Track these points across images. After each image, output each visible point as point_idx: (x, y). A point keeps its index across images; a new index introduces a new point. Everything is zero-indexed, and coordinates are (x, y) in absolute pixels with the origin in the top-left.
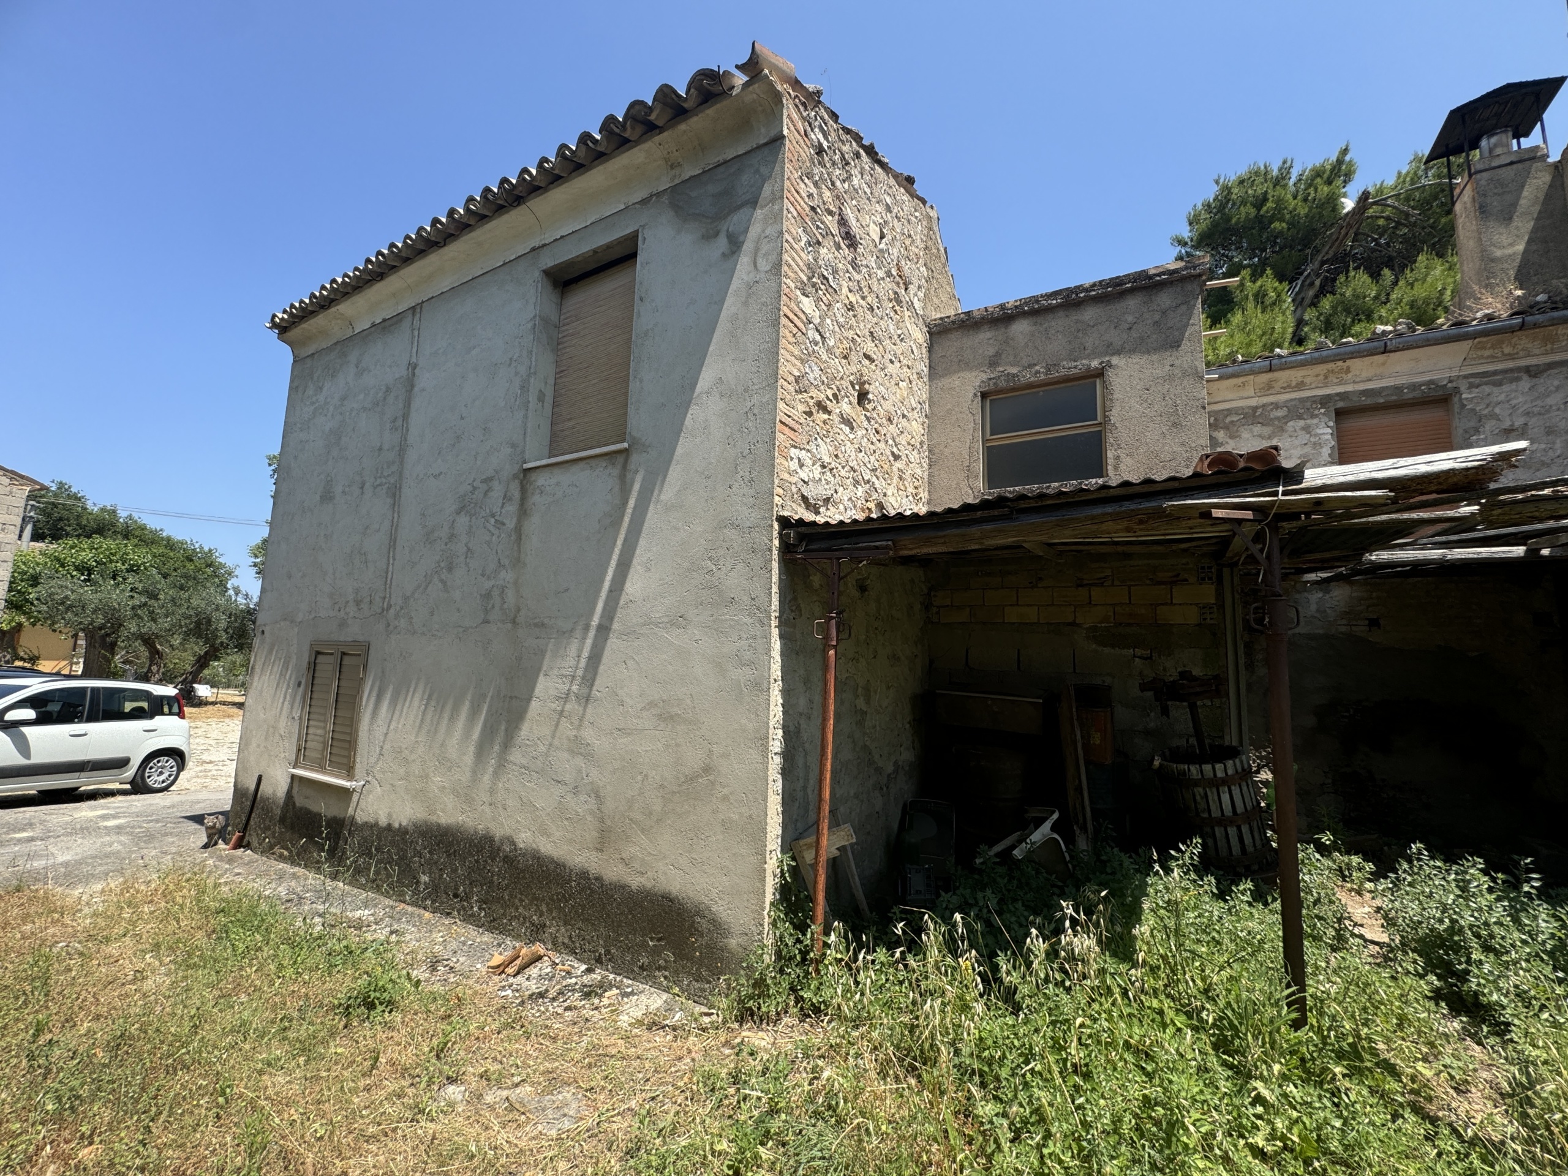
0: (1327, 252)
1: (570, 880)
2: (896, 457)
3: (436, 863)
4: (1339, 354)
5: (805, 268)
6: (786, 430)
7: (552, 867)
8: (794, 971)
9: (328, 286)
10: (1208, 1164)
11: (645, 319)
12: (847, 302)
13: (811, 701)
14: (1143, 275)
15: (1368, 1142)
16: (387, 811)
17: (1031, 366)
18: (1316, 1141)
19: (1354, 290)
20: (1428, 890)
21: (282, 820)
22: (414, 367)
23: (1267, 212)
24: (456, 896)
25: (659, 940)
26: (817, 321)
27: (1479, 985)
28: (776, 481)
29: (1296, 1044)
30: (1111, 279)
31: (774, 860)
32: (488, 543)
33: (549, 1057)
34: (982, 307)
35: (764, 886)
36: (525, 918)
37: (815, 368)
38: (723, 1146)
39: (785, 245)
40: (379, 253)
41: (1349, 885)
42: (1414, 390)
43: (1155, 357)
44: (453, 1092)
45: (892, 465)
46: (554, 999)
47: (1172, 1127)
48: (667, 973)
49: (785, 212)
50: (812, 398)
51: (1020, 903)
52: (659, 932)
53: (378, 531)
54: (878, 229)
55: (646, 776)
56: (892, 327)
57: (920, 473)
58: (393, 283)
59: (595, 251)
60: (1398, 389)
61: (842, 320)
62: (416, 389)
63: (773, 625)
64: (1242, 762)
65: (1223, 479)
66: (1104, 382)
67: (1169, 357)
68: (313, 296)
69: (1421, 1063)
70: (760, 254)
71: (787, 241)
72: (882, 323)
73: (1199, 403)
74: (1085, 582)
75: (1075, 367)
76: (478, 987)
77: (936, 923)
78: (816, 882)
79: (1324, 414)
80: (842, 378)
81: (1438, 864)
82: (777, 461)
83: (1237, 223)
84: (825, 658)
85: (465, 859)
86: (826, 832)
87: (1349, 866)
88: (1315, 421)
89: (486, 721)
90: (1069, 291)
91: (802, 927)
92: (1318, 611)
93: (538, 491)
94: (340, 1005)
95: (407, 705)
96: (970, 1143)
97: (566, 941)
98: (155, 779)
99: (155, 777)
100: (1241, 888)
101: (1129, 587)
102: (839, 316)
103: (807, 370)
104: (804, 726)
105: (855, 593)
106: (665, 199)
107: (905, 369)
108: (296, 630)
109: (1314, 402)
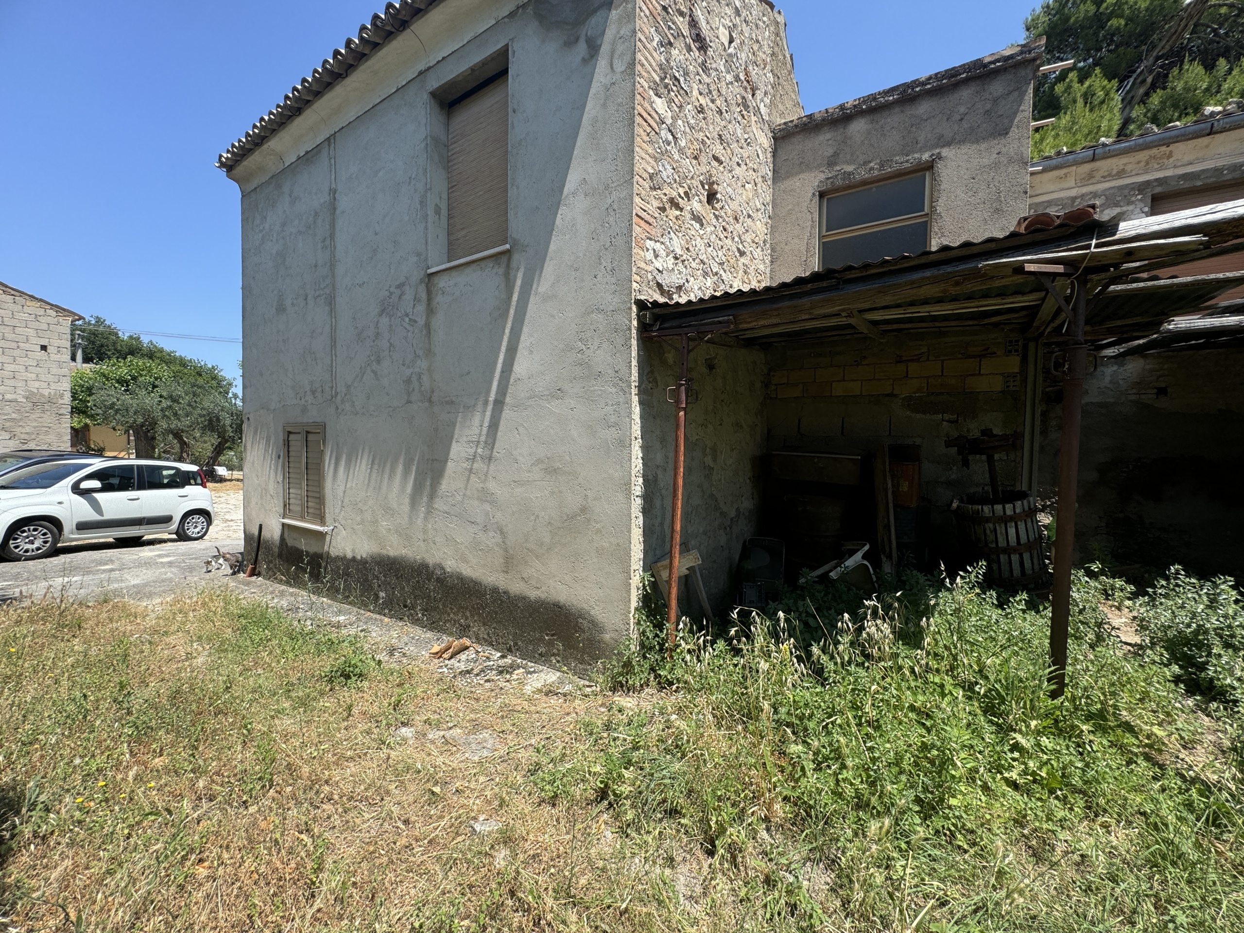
0: (1162, 47)
1: (486, 594)
2: (742, 254)
3: (389, 584)
4: (1164, 139)
5: (657, 68)
6: (642, 223)
7: (471, 585)
8: (652, 657)
9: (258, 125)
10: (970, 789)
11: (518, 129)
12: (697, 104)
13: (666, 457)
14: (979, 64)
15: (1104, 779)
16: (351, 547)
17: (866, 163)
18: (1061, 777)
19: (1186, 82)
20: (1180, 602)
21: (280, 556)
22: (333, 192)
23: (1107, 8)
24: (405, 606)
25: (552, 635)
26: (669, 121)
27: (1215, 672)
28: (634, 269)
29: (1052, 709)
30: (946, 71)
31: (637, 578)
32: (406, 338)
33: (473, 711)
34: (823, 109)
35: (630, 595)
36: (455, 621)
37: (668, 167)
38: (598, 769)
39: (638, 43)
40: (295, 89)
41: (1110, 603)
42: (1234, 170)
43: (983, 146)
44: (405, 731)
45: (737, 260)
46: (477, 675)
47: (943, 764)
48: (559, 659)
49: (638, 10)
50: (665, 195)
51: (833, 611)
52: (552, 630)
53: (321, 334)
54: (727, 33)
55: (538, 516)
56: (739, 132)
57: (763, 269)
58: (309, 117)
59: (472, 69)
60: (1218, 171)
61: (692, 122)
62: (338, 212)
63: (633, 393)
64: (1029, 502)
65: (1039, 237)
66: (933, 174)
67: (997, 145)
68: (248, 135)
69: (1156, 727)
70: (616, 56)
71: (640, 40)
72: (730, 126)
73: (1021, 189)
74: (904, 358)
75: (907, 161)
76: (423, 666)
77: (762, 618)
78: (670, 593)
79: (1141, 200)
80: (692, 178)
81: (1193, 580)
82: (634, 251)
83: (1076, 22)
84: (677, 417)
85: (409, 580)
86: (677, 555)
87: (1113, 588)
88: (1131, 208)
89: (415, 479)
90: (906, 86)
91: (659, 626)
92: (1111, 382)
93: (440, 292)
94: (326, 676)
95: (357, 469)
96: (782, 772)
97: (486, 637)
98: (192, 531)
99: (192, 529)
100: (1017, 599)
101: (943, 361)
102: (690, 118)
103: (661, 168)
104: (660, 476)
105: (704, 370)
106: (530, 10)
107: (751, 172)
108: (272, 415)
109: (1133, 189)
